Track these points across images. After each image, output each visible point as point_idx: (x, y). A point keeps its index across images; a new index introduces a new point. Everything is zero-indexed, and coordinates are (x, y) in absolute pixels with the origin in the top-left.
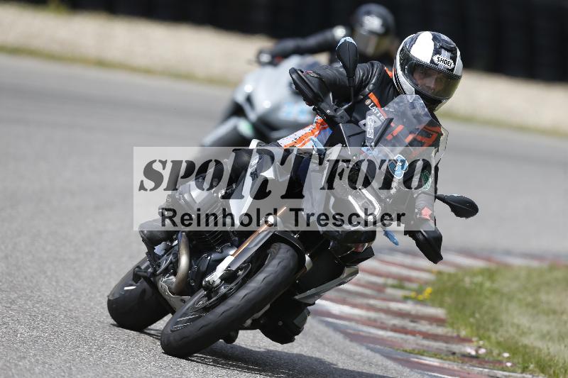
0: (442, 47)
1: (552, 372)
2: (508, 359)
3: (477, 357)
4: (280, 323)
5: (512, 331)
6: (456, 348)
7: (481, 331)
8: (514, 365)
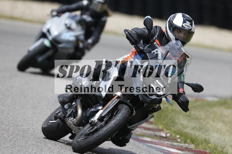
0: (186, 20)
1: (196, 143)
2: (179, 138)
3: (166, 137)
4: (121, 138)
5: (180, 127)
6: (157, 133)
7: (167, 127)
8: (181, 140)
